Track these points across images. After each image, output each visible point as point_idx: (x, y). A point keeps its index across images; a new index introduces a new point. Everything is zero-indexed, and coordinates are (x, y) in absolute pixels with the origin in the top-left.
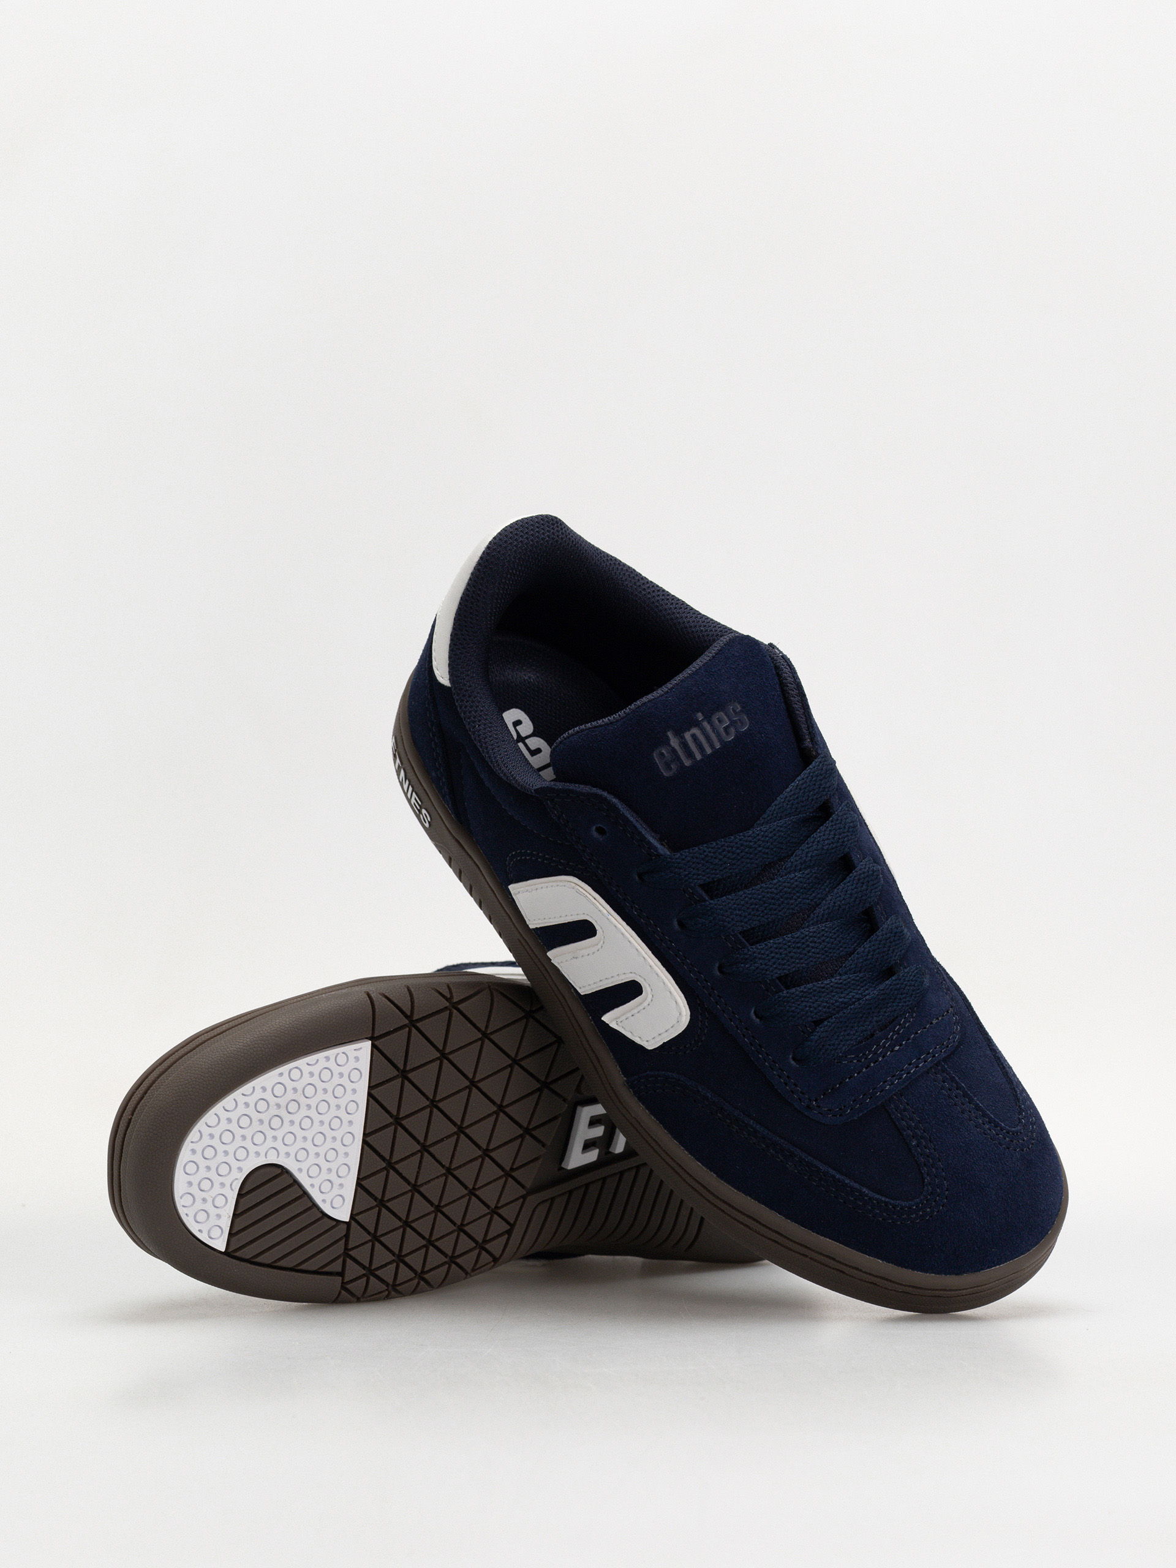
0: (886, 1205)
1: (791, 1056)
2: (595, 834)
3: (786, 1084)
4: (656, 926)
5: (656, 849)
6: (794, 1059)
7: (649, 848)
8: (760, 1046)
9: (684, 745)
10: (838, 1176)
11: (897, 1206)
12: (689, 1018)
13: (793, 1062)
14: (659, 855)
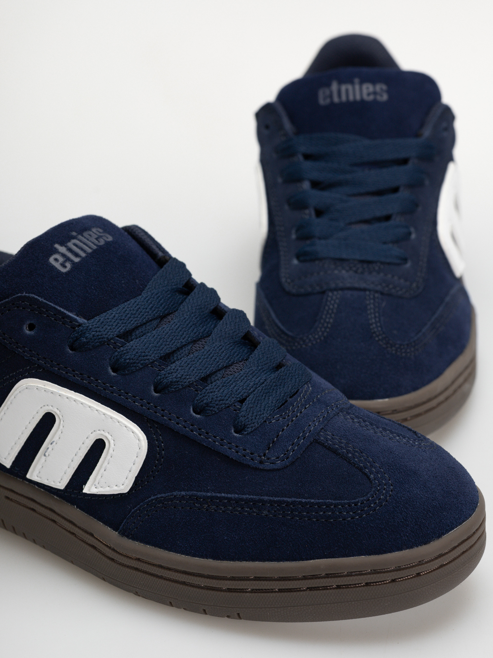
0: (349, 506)
1: (233, 431)
2: (28, 332)
3: (237, 452)
4: (97, 380)
5: (76, 320)
6: (236, 432)
7: (71, 322)
8: (207, 433)
9: (70, 250)
10: (304, 500)
11: (358, 502)
12: (147, 441)
13: (235, 435)
14: (80, 325)
